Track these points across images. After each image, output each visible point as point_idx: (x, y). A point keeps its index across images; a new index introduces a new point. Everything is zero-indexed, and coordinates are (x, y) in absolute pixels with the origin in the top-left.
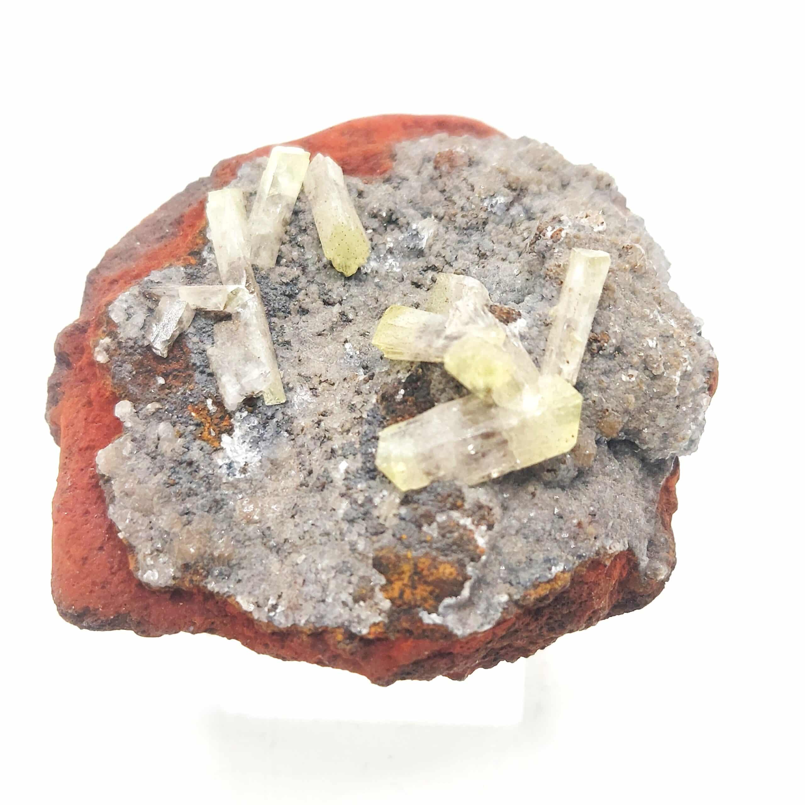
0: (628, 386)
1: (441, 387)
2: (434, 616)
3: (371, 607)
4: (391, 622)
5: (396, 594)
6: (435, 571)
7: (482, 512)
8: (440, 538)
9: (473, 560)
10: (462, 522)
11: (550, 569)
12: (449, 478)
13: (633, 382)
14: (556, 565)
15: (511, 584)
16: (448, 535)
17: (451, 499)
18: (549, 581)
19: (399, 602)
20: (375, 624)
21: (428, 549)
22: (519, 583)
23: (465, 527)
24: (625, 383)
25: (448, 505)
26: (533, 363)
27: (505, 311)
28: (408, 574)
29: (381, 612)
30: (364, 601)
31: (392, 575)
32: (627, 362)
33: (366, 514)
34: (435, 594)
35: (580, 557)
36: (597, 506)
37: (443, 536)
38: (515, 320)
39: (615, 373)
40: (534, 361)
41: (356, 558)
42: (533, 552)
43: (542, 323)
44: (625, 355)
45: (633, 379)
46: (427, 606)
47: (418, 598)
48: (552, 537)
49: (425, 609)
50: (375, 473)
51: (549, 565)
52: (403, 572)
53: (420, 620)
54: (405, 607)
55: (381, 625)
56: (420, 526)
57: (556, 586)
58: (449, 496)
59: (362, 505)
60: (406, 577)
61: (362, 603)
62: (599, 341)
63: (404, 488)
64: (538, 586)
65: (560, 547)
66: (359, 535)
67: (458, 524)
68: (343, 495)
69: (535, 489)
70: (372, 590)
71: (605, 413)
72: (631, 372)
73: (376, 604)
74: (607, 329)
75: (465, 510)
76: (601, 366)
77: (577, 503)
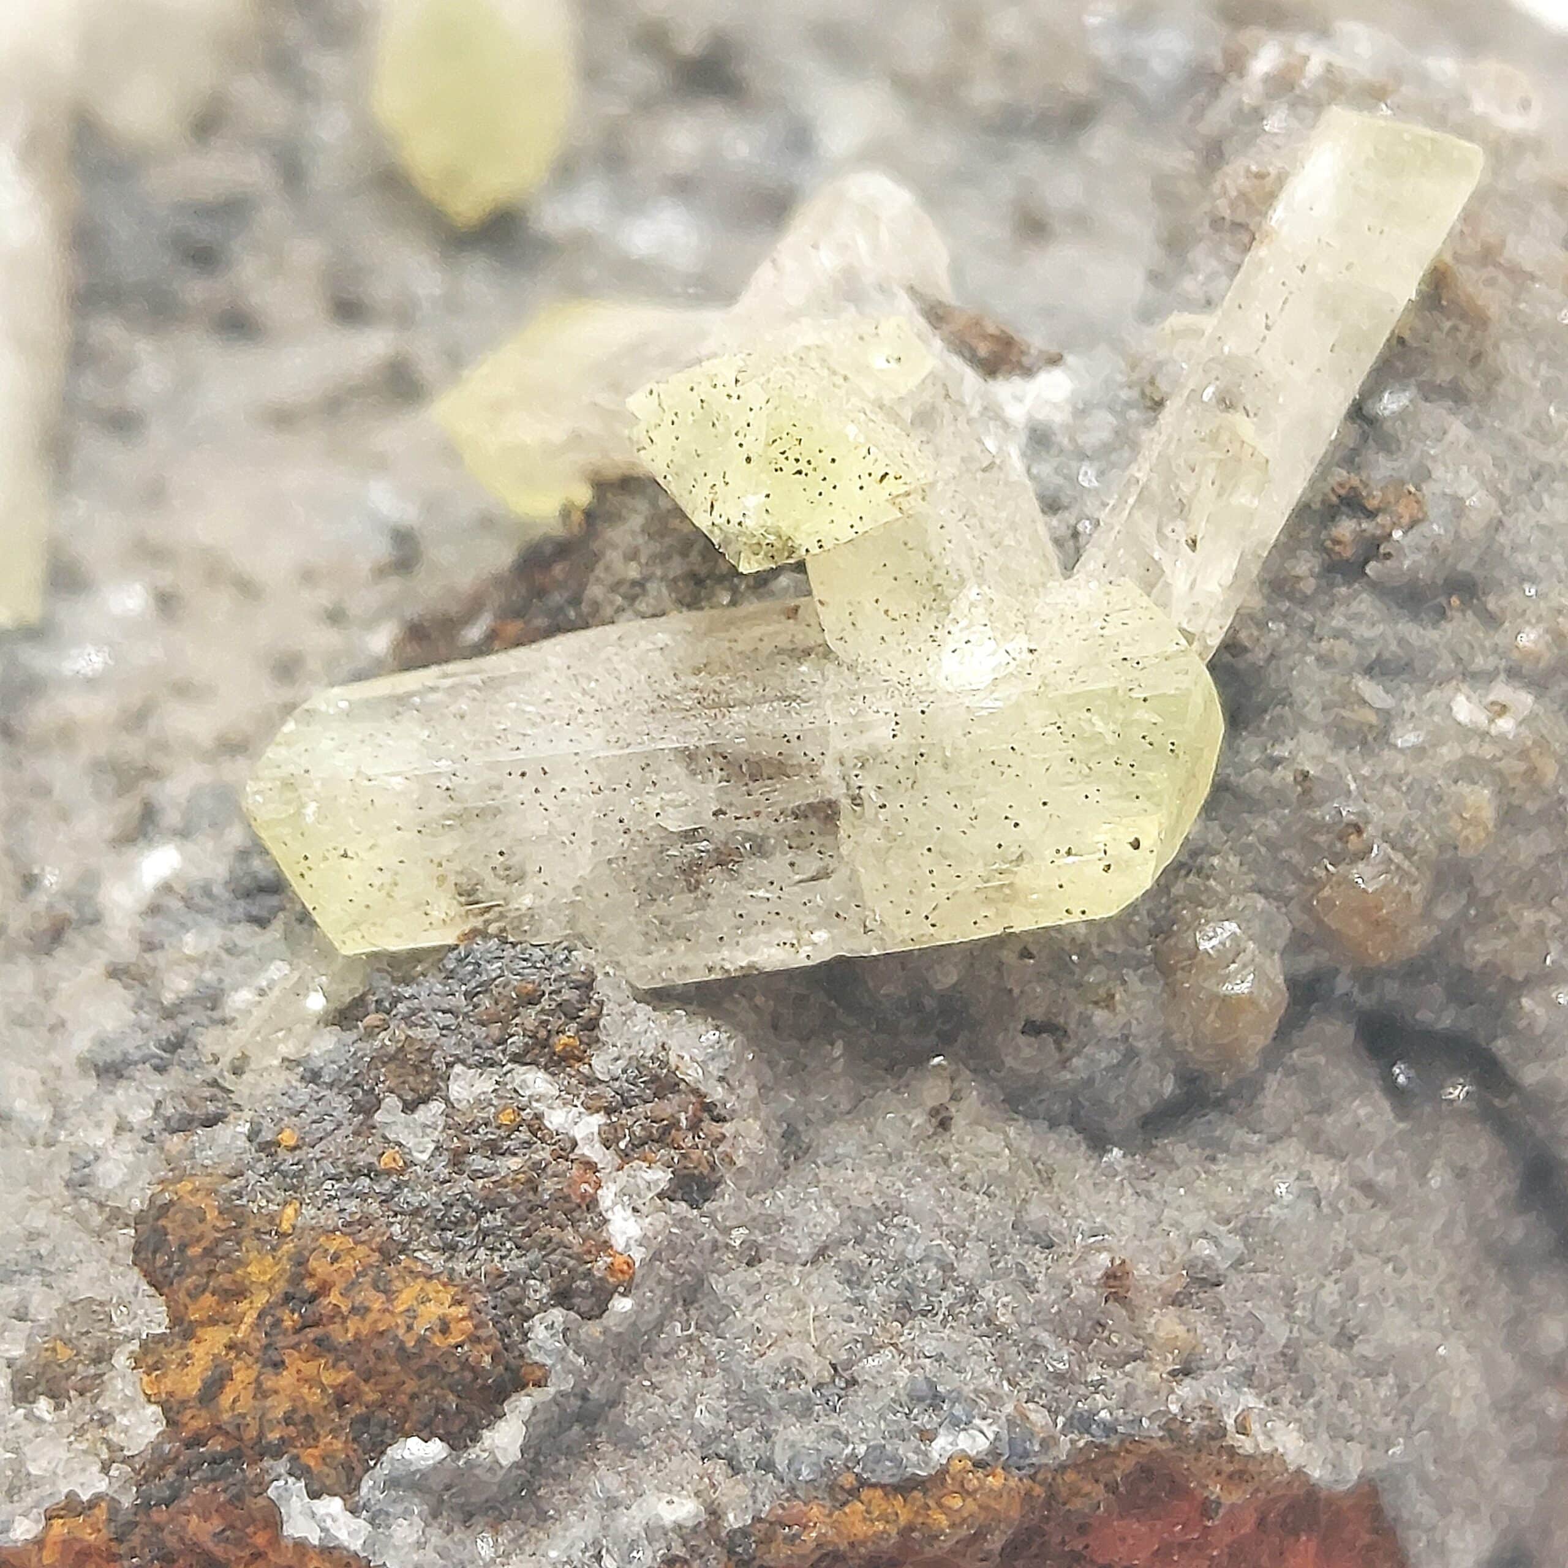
0: (1473, 748)
1: (633, 572)
2: (333, 1505)
3: (80, 1431)
4: (145, 1506)
5: (191, 1383)
6: (377, 1302)
7: (667, 1107)
8: (441, 1168)
9: (562, 1297)
10: (556, 1119)
11: (927, 1436)
12: (552, 931)
13: (1502, 737)
14: (957, 1424)
15: (734, 1468)
16: (478, 1162)
17: (530, 1017)
18: (906, 1487)
19: (196, 1422)
20: (72, 1507)
21: (374, 1207)
22: (767, 1465)
23: (566, 1149)
24: (1467, 733)
25: (516, 1043)
26: (1050, 548)
27: (991, 329)
28: (262, 1299)
29: (115, 1455)
30: (58, 1398)
31: (194, 1294)
32: (1495, 649)
33: (175, 1045)
34: (356, 1410)
35: (1083, 1422)
36: (1234, 1243)
37: (457, 1160)
38: (1028, 372)
39: (1430, 685)
40: (1058, 542)
41: (80, 1219)
42: (873, 1348)
43: (1135, 394)
44: (1492, 621)
45: (1505, 725)
46: (310, 1457)
47: (279, 1408)
48: (980, 1310)
49: (298, 1470)
50: (274, 901)
51: (924, 1420)
52: (239, 1293)
53: (273, 1520)
54: (216, 1446)
55: (101, 1513)
56: (367, 1108)
57: (941, 1520)
58: (532, 1000)
59: (169, 1014)
60: (248, 1310)
61: (43, 1406)
62: (1371, 514)
63: (353, 946)
64: (854, 1493)
65: (1000, 1361)
66: (122, 1127)
67: (536, 1127)
68: (115, 972)
69: (955, 1098)
70: (102, 1356)
71: (1342, 838)
72: (1501, 691)
73: (104, 1421)
74: (1424, 474)
75: (590, 1081)
76: (1362, 631)
77: (1143, 1210)
